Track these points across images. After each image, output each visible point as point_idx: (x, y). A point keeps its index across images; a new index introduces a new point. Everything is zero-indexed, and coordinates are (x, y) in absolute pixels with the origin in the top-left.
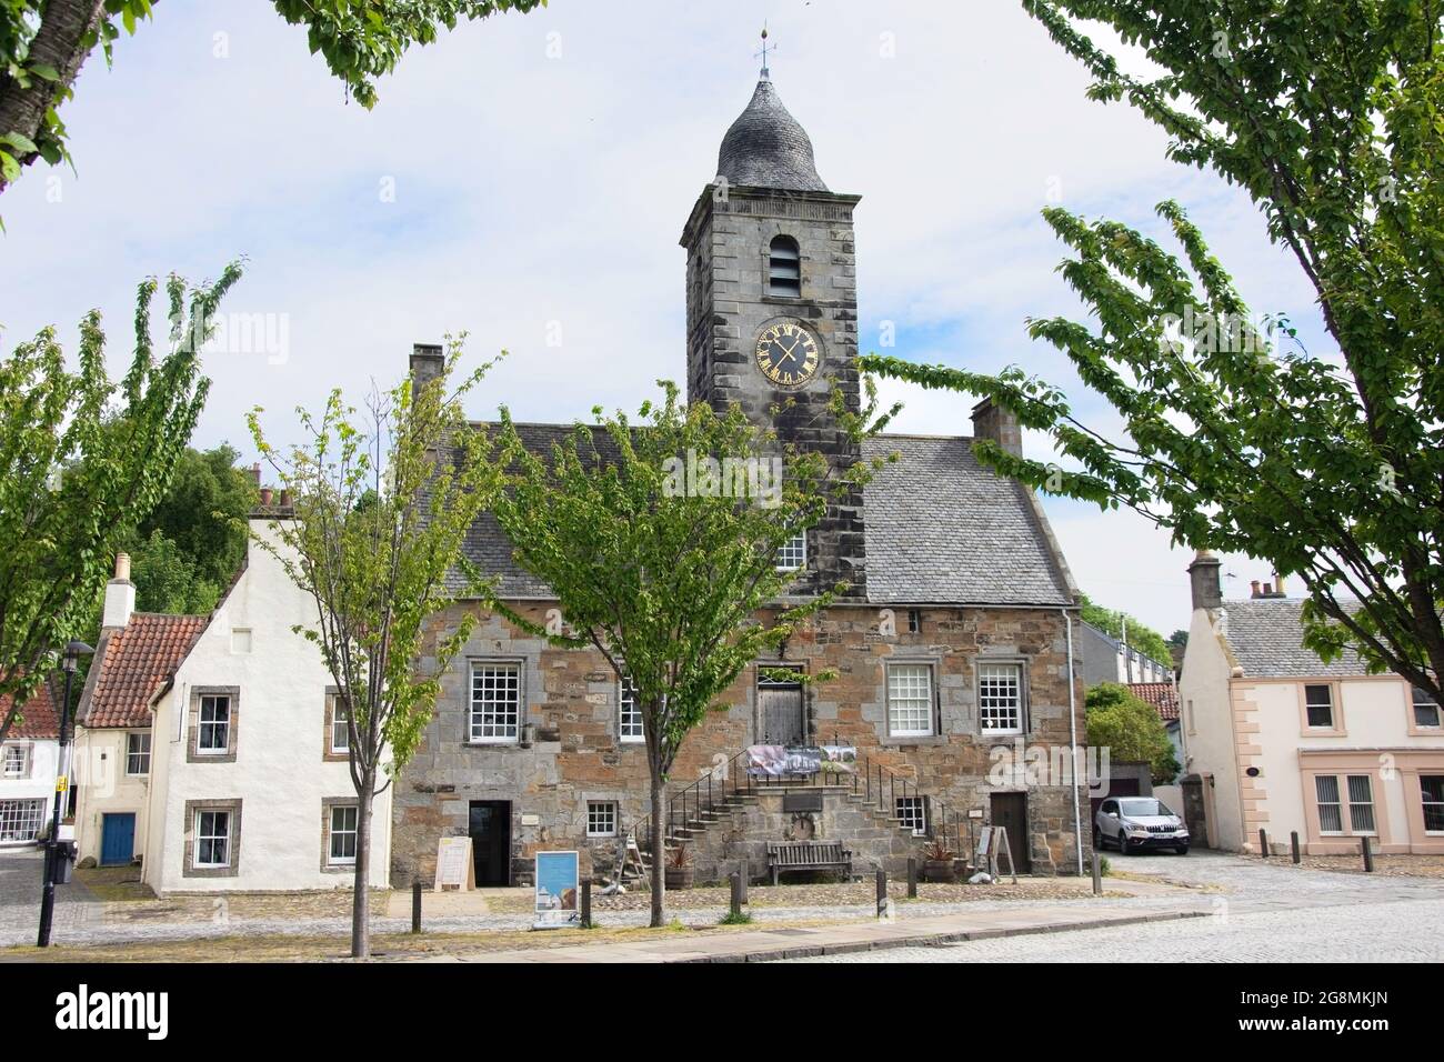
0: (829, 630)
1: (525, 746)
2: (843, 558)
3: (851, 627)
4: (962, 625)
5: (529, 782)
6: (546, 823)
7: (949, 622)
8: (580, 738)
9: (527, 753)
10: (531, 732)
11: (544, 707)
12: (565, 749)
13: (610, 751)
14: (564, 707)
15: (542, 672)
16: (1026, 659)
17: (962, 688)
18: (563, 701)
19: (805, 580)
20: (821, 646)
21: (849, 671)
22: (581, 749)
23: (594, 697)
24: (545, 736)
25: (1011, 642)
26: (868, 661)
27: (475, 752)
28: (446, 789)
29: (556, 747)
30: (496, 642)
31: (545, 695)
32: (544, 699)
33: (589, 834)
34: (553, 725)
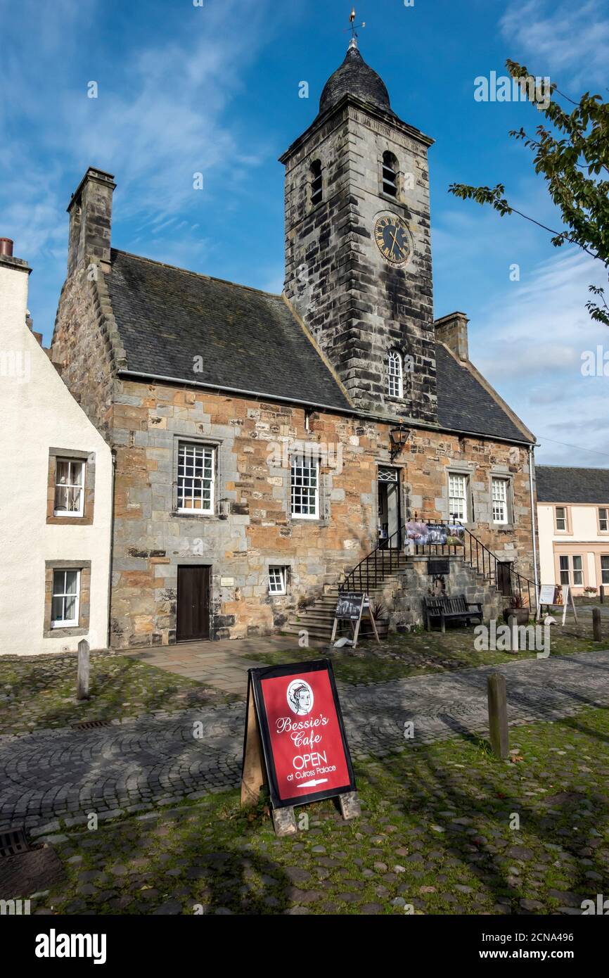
0: (418, 444)
1: (222, 518)
2: (425, 394)
3: (429, 443)
4: (483, 449)
5: (227, 547)
6: (238, 584)
7: (478, 446)
8: (264, 513)
9: (223, 524)
10: (227, 506)
11: (237, 485)
12: (253, 522)
13: (285, 524)
14: (252, 486)
15: (235, 455)
16: (512, 476)
17: (484, 492)
18: (251, 481)
19: (404, 406)
20: (414, 454)
21: (428, 474)
22: (264, 522)
23: (274, 479)
24: (238, 509)
25: (505, 464)
26: (438, 469)
27: (183, 521)
28: (156, 553)
29: (246, 519)
30: (199, 425)
31: (238, 475)
32: (236, 478)
33: (271, 592)
34: (244, 501)
